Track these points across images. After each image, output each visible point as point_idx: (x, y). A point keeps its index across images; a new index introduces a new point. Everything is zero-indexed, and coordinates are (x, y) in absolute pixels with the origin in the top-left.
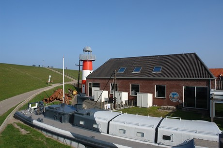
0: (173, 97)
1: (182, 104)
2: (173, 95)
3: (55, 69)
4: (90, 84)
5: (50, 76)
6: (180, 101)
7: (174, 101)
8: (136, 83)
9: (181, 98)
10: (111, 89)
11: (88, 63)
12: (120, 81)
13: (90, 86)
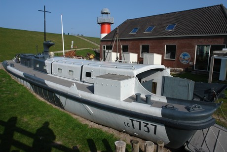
0: (184, 58)
1: (193, 66)
2: (184, 55)
3: (84, 37)
4: (104, 47)
5: (73, 42)
6: (191, 63)
7: (184, 62)
8: (146, 43)
9: (192, 60)
10: (122, 52)
11: (106, 26)
12: (131, 42)
13: (104, 48)
